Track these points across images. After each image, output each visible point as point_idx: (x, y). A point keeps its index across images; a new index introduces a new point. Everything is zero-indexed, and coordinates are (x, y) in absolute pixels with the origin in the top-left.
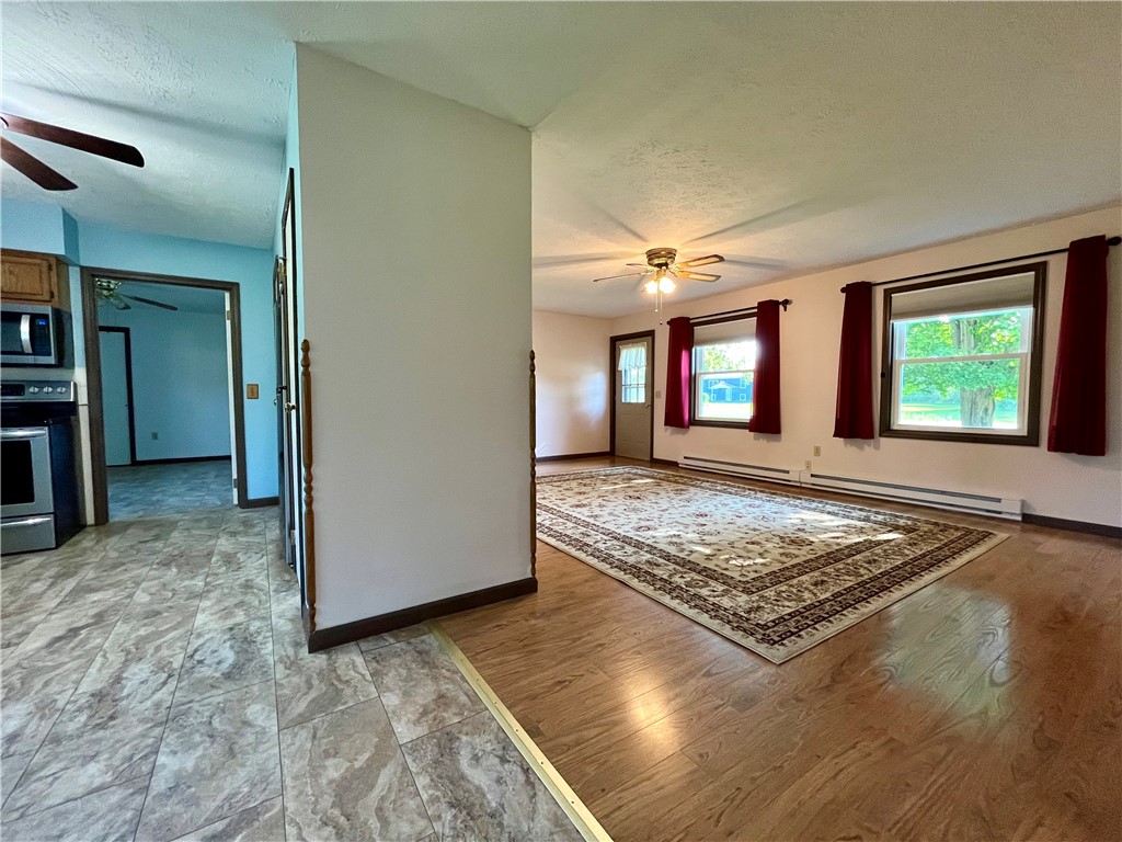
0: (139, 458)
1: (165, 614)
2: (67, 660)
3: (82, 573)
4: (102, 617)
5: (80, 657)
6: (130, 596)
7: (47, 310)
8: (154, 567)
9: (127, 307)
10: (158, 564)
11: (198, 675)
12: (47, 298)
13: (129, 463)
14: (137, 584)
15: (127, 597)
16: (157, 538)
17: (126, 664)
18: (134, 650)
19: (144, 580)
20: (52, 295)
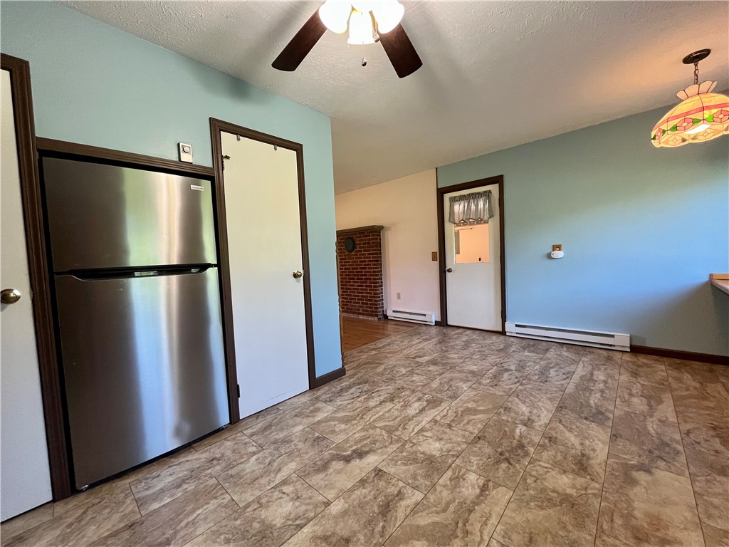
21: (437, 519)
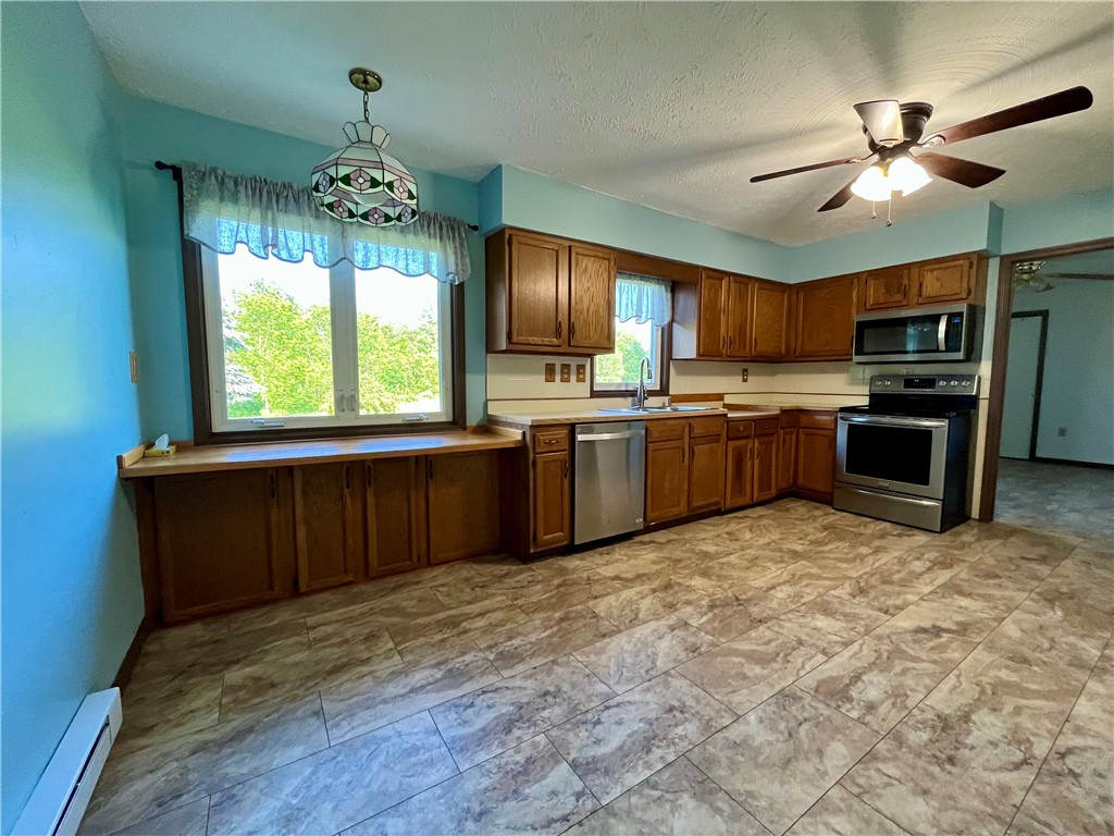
0: (1039, 454)
1: (1036, 668)
2: (925, 658)
3: (956, 569)
4: (965, 629)
5: (934, 662)
6: (1001, 620)
7: (963, 307)
8: (1033, 595)
9: (1049, 288)
10: (1039, 594)
11: (1065, 793)
12: (964, 296)
13: (1027, 457)
14: (1010, 610)
15: (995, 620)
16: (1043, 560)
17: (977, 704)
18: (990, 692)
19: (1017, 608)
20: (969, 294)
21: (755, 648)
